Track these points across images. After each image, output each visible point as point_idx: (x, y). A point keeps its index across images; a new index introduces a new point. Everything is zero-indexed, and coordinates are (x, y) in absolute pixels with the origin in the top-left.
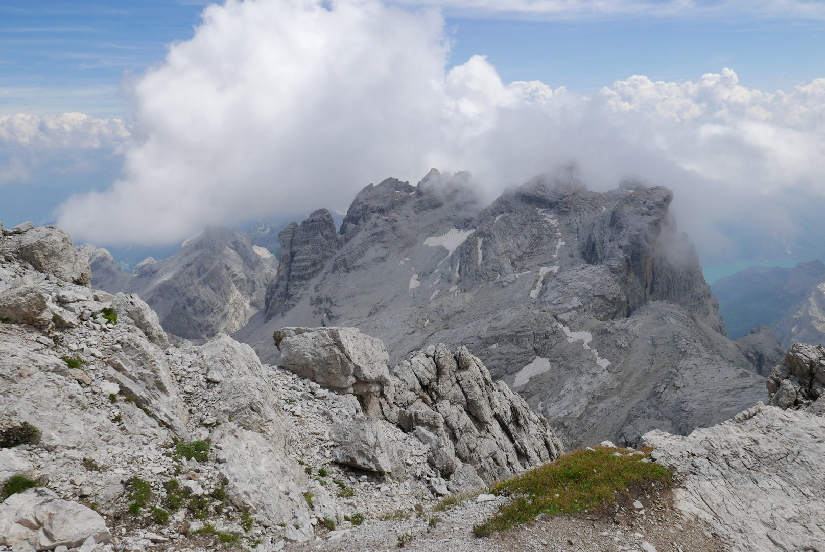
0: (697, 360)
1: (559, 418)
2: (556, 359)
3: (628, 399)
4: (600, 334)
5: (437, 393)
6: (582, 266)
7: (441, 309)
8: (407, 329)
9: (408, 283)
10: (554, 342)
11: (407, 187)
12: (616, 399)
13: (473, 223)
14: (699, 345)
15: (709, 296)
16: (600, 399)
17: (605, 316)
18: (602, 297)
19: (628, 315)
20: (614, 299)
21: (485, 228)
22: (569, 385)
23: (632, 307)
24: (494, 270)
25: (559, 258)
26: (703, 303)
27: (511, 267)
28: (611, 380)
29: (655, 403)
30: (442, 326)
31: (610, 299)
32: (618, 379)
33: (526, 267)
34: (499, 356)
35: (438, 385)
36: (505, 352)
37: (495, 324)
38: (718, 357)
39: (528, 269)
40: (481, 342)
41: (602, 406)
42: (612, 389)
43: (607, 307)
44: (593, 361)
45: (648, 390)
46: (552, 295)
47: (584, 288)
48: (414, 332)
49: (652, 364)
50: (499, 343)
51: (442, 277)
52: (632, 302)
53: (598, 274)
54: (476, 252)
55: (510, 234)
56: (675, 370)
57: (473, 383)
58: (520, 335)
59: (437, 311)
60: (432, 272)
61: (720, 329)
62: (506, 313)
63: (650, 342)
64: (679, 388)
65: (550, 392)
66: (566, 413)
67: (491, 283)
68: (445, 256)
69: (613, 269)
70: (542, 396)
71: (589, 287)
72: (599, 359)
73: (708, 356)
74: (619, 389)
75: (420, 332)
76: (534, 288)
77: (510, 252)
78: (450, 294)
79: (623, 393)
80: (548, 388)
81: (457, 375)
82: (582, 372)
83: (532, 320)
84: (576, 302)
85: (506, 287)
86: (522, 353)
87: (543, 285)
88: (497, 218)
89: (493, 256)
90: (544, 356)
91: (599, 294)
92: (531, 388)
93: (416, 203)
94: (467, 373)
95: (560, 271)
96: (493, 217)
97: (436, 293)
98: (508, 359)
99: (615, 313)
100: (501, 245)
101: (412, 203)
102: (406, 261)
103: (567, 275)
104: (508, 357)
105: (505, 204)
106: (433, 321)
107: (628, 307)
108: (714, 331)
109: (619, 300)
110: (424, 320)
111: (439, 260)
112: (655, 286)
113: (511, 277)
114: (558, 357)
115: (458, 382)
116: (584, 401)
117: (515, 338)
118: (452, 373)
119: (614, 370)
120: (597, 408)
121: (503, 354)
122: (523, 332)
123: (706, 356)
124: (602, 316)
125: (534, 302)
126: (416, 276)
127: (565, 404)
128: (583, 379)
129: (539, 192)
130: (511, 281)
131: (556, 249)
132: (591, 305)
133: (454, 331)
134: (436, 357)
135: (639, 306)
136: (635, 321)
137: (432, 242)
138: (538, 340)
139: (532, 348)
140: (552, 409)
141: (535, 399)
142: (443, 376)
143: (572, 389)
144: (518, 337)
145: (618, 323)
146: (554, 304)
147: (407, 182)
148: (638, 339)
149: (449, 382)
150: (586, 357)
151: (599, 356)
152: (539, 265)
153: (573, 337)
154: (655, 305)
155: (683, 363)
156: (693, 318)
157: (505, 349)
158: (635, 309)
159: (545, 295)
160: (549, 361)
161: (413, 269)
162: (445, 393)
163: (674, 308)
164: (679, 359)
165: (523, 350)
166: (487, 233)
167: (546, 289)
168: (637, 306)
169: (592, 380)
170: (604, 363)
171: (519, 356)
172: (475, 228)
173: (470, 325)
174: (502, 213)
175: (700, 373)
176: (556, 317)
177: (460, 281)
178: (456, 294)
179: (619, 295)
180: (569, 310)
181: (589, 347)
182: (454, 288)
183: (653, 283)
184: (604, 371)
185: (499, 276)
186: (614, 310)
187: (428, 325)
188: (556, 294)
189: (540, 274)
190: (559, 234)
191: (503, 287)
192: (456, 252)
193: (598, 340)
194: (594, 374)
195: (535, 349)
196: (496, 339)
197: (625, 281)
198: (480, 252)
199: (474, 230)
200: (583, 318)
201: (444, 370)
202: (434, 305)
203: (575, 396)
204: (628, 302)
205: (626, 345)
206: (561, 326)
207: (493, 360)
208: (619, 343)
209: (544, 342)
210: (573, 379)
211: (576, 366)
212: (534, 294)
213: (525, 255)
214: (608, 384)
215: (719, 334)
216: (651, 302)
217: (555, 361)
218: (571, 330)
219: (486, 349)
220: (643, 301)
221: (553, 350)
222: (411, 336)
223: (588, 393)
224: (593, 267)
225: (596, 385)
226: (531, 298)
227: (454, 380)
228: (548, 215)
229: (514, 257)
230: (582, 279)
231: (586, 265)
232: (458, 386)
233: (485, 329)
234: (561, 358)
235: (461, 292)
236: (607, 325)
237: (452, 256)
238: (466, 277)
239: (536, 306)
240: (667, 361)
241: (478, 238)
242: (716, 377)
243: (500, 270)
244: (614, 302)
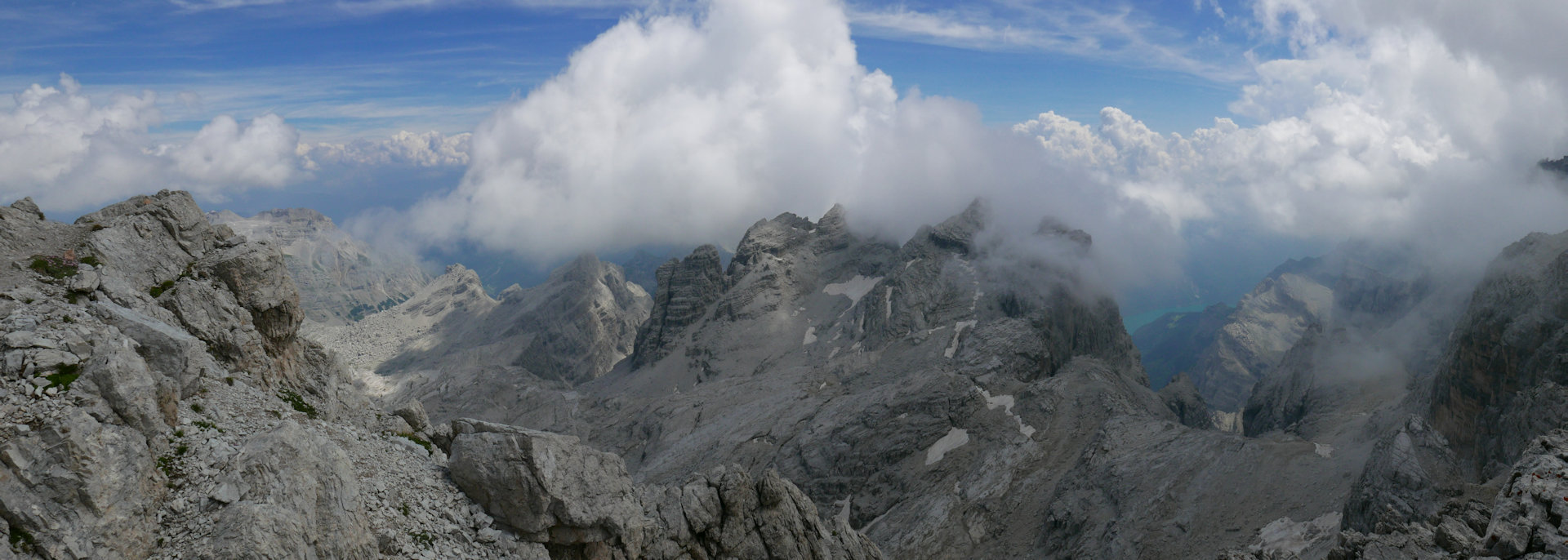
0: (1123, 418)
1: (980, 499)
2: (976, 430)
3: (1055, 470)
4: (1024, 397)
5: (719, 544)
6: (1002, 319)
7: (841, 369)
8: (798, 393)
9: (803, 337)
10: (972, 410)
11: (806, 224)
12: (1043, 471)
13: (882, 269)
14: (1124, 401)
15: (1131, 347)
16: (1026, 473)
17: (1028, 376)
18: (1024, 355)
19: (1052, 374)
20: (1037, 356)
21: (895, 275)
22: (990, 460)
23: (1056, 364)
24: (904, 325)
25: (976, 311)
26: (1125, 354)
27: (924, 322)
28: (1036, 450)
29: (1084, 471)
30: (841, 390)
31: (1033, 356)
32: (1044, 447)
33: (940, 321)
34: (908, 428)
35: (722, 532)
36: (916, 422)
37: (904, 390)
38: (1143, 412)
39: (942, 324)
40: (888, 411)
41: (1027, 481)
42: (1038, 460)
43: (1030, 366)
44: (1016, 429)
45: (1076, 458)
46: (969, 354)
47: (1005, 345)
48: (807, 397)
49: (1078, 427)
50: (909, 412)
51: (844, 332)
52: (1056, 359)
53: (1019, 329)
54: (884, 303)
55: (923, 282)
56: (1102, 432)
57: (782, 530)
58: (933, 401)
59: (837, 372)
60: (831, 325)
61: (1143, 381)
62: (917, 376)
63: (1075, 403)
64: (1107, 451)
65: (968, 469)
66: (987, 494)
67: (901, 341)
68: (847, 307)
69: (1034, 322)
70: (959, 476)
71: (1010, 343)
72: (1022, 426)
73: (1134, 412)
74: (1045, 459)
75: (814, 397)
76: (949, 345)
77: (923, 304)
78: (852, 352)
79: (1050, 464)
80: (966, 465)
81: (757, 516)
82: (1004, 444)
83: (947, 384)
84: (996, 361)
85: (917, 344)
86: (935, 424)
87: (959, 342)
88: (909, 264)
89: (903, 309)
90: (961, 427)
91: (1021, 351)
92: (946, 466)
93: (816, 242)
94: (775, 513)
95: (978, 325)
96: (904, 262)
97: (836, 350)
98: (919, 431)
99: (1038, 372)
100: (913, 296)
101: (812, 243)
102: (801, 312)
103: (987, 331)
104: (919, 429)
105: (917, 248)
106: (832, 385)
107: (1053, 365)
108: (1137, 384)
109: (1043, 357)
110: (820, 383)
111: (840, 312)
112: (1078, 339)
113: (922, 334)
114: (977, 427)
115: (757, 527)
116: (1007, 478)
117: (926, 406)
118: (749, 514)
119: (1040, 438)
120: (1022, 484)
121: (913, 425)
122: (936, 398)
123: (1132, 412)
124: (1025, 377)
125: (949, 362)
126: (812, 329)
127: (985, 483)
128: (1006, 451)
129: (955, 235)
130: (923, 338)
131: (973, 301)
132: (1012, 365)
133: (855, 397)
134: (722, 487)
135: (1064, 363)
136: (1060, 380)
137: (833, 289)
138: (954, 407)
139: (947, 417)
140: (971, 489)
141: (951, 479)
142: (732, 518)
143: (994, 464)
144: (930, 404)
145: (1042, 383)
146: (972, 365)
147: (807, 219)
148: (1063, 401)
149: (741, 528)
150: (1009, 425)
151: (1023, 423)
152: (955, 319)
153: (993, 402)
154: (1079, 360)
155: (1110, 423)
156: (1117, 373)
157: (916, 419)
158: (1059, 367)
159: (961, 354)
160: (967, 433)
161: (809, 321)
162: (733, 546)
163: (1098, 363)
164: (1106, 419)
165: (937, 420)
166: (896, 281)
167: (963, 347)
168: (1061, 362)
169: (1016, 452)
170: (1029, 431)
171: (931, 428)
172: (884, 275)
173: (874, 390)
174: (914, 258)
175: (1127, 431)
176: (974, 380)
177: (864, 337)
178: (860, 353)
179: (1042, 352)
180: (989, 372)
181: (1011, 414)
182: (857, 346)
183: (1075, 337)
184: (1028, 439)
185: (910, 331)
186: (1038, 368)
187: (825, 389)
188: (974, 353)
189: (956, 330)
190: (977, 283)
191: (915, 344)
192: (861, 302)
193: (1021, 404)
194: (1018, 445)
195: (950, 418)
196: (906, 408)
197: (1047, 336)
198: (889, 304)
199: (882, 278)
200: (1003, 380)
201: (733, 509)
202: (833, 365)
203: (997, 472)
204: (1052, 359)
205: (1052, 408)
206: (980, 390)
207: (901, 433)
208: (1044, 406)
209: (960, 410)
210: (995, 452)
211: (998, 437)
212: (949, 353)
213: (939, 307)
214: (1034, 455)
215: (1142, 387)
216: (1074, 358)
217: (974, 432)
218: (992, 395)
219: (893, 419)
220: (1067, 358)
221: (971, 418)
222: (804, 401)
223: (1011, 468)
224: (1013, 321)
225: (1020, 458)
226: (946, 357)
227: (751, 524)
228: (964, 262)
229: (927, 309)
230: (1001, 334)
231: (1006, 318)
232: (757, 535)
233: (892, 395)
234: (980, 428)
235: (866, 350)
236: (1030, 387)
237: (856, 307)
238: (872, 333)
239: (952, 367)
240: (1094, 422)
241: (887, 286)
242: (1143, 434)
243: (911, 325)
244: (1038, 359)
